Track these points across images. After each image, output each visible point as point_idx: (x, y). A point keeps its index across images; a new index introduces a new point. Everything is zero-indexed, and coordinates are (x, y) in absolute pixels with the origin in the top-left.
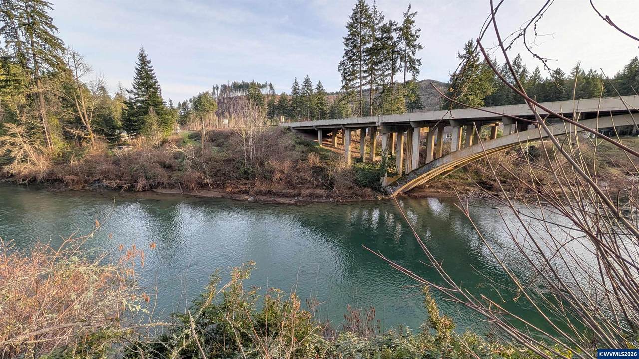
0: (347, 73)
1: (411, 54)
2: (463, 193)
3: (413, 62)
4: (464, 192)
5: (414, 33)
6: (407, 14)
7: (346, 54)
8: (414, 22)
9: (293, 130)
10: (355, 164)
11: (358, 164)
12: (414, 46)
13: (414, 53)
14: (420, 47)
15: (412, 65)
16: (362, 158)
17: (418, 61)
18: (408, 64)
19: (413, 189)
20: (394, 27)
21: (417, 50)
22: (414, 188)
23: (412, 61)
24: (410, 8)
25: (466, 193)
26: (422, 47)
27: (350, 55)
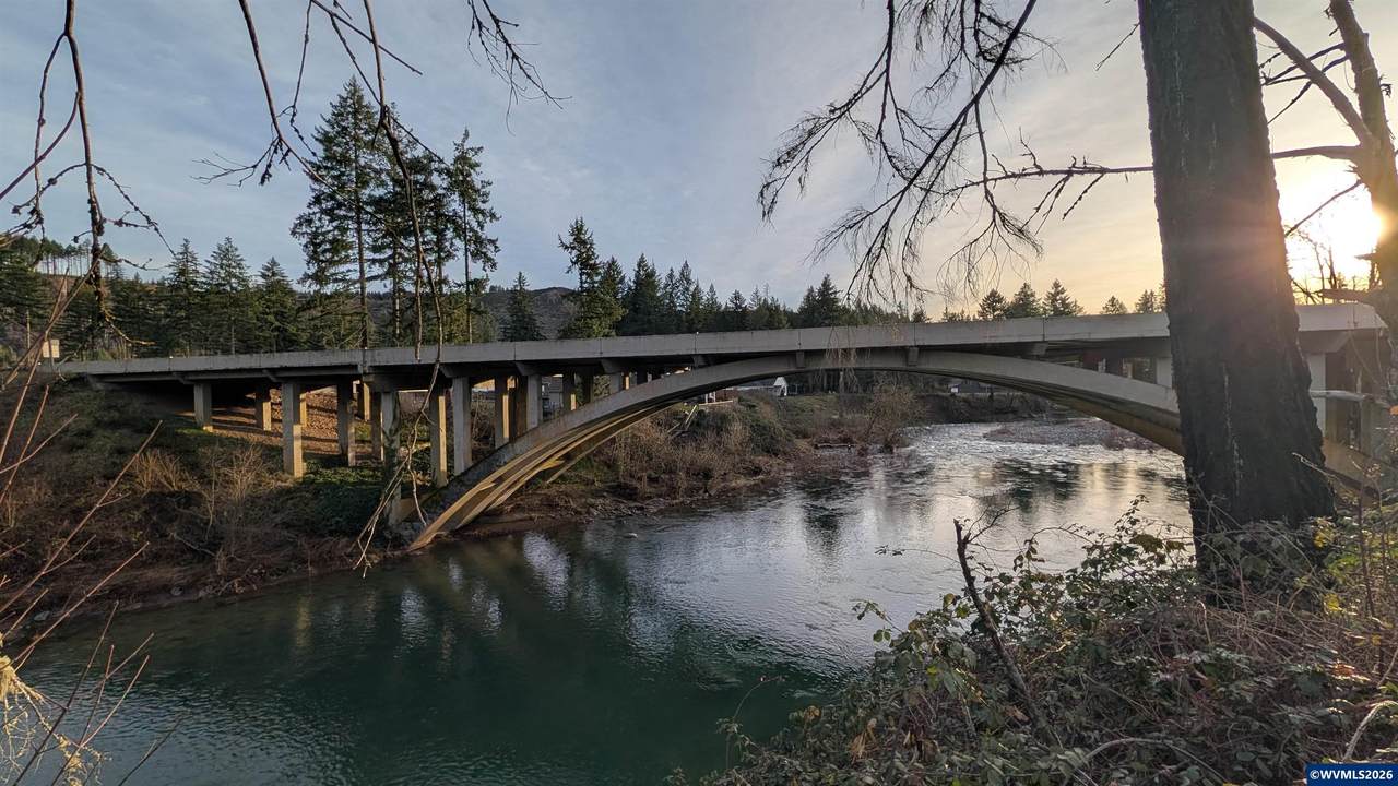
0: (320, 245)
1: (475, 225)
2: (580, 513)
3: (481, 243)
4: (584, 510)
5: (478, 185)
6: (462, 145)
7: (317, 200)
8: (478, 165)
9: (99, 386)
10: (315, 473)
11: (329, 472)
12: (482, 212)
13: (481, 226)
14: (493, 216)
15: (479, 248)
16: (344, 454)
17: (493, 242)
18: (472, 247)
19: (476, 520)
20: (435, 165)
21: (488, 219)
22: (478, 517)
23: (479, 241)
24: (467, 135)
25: (588, 513)
26: (497, 216)
27: (327, 205)
